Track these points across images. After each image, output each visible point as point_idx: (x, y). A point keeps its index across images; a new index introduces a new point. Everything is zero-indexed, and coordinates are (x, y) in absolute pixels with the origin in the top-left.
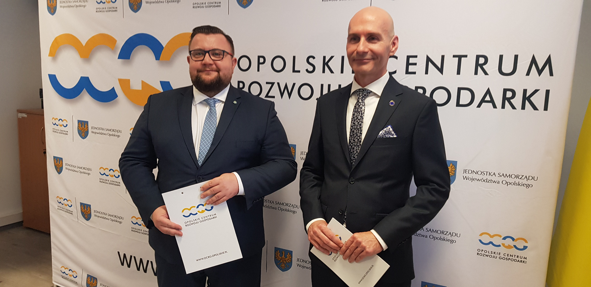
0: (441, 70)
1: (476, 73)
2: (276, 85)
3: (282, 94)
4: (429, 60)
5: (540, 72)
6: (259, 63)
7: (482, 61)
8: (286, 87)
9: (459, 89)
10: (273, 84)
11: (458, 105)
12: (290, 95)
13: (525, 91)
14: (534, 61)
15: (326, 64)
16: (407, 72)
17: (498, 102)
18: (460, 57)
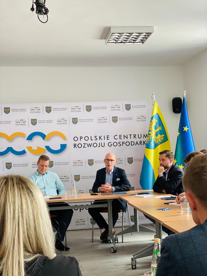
0: (127, 138)
1: (134, 138)
2: (86, 144)
3: (88, 146)
4: (124, 136)
5: (146, 137)
6: (80, 139)
7: (135, 135)
8: (89, 144)
9: (131, 142)
11: (131, 145)
12: (91, 146)
13: (144, 141)
14: (144, 135)
15: (100, 138)
16: (120, 139)
17: (139, 144)
18: (130, 135)
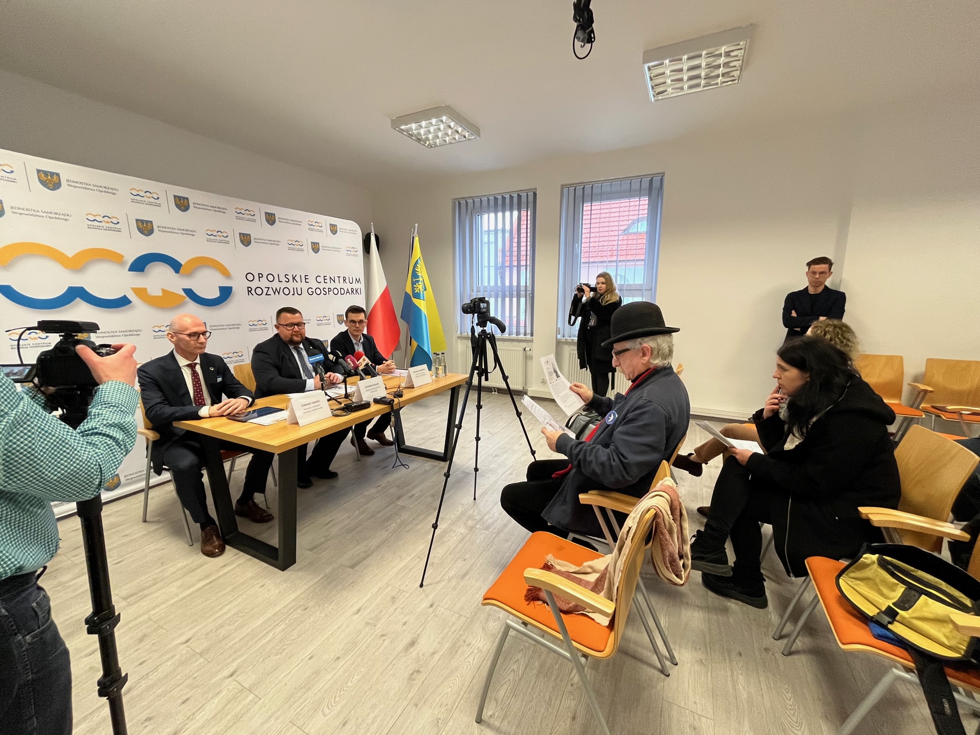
0: (334, 282)
1: (344, 283)
2: (270, 289)
3: (275, 293)
4: (330, 278)
6: (259, 277)
7: (344, 279)
8: (276, 289)
9: (341, 289)
10: (269, 288)
11: (341, 294)
12: (279, 293)
13: (355, 288)
14: (356, 279)
15: (294, 278)
16: (325, 282)
17: (350, 292)
18: (339, 277)
